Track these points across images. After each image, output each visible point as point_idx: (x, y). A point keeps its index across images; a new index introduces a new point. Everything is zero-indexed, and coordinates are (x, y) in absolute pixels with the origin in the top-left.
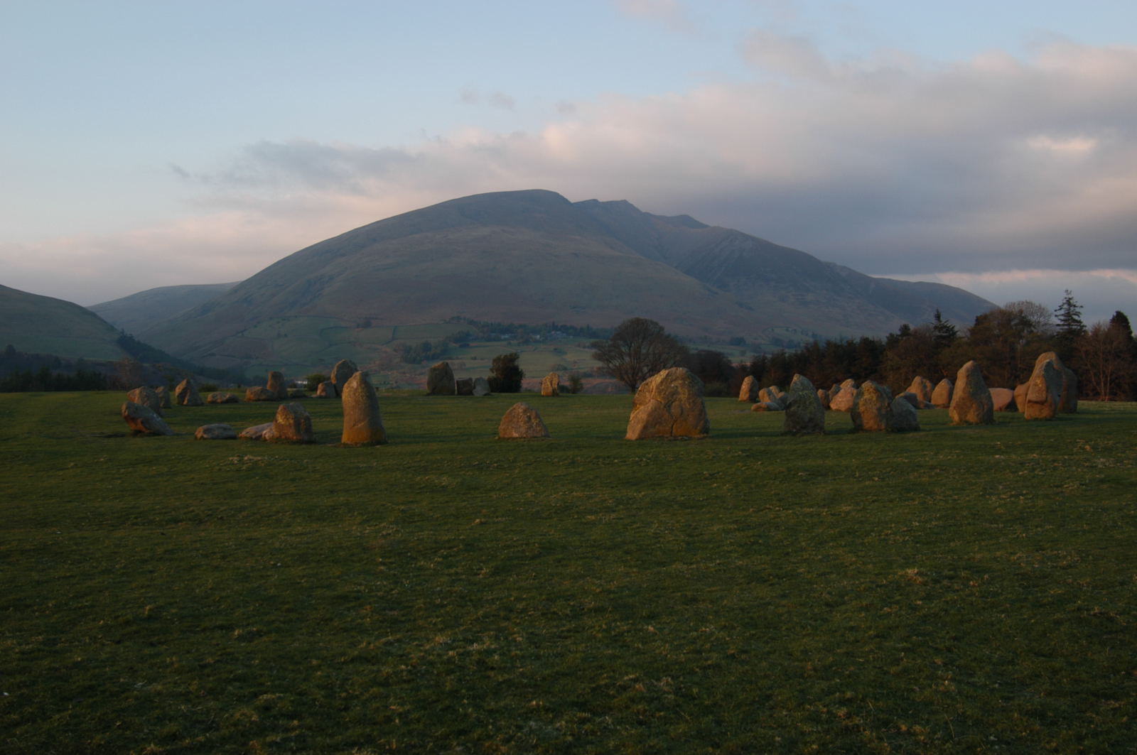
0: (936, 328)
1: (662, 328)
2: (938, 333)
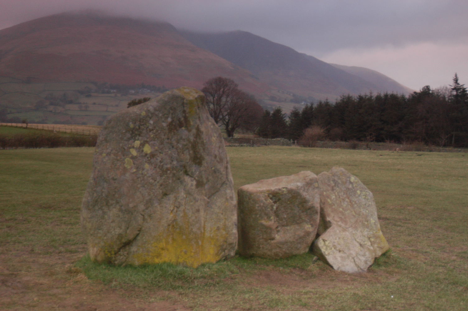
0: (453, 89)
1: (236, 85)
2: (454, 93)
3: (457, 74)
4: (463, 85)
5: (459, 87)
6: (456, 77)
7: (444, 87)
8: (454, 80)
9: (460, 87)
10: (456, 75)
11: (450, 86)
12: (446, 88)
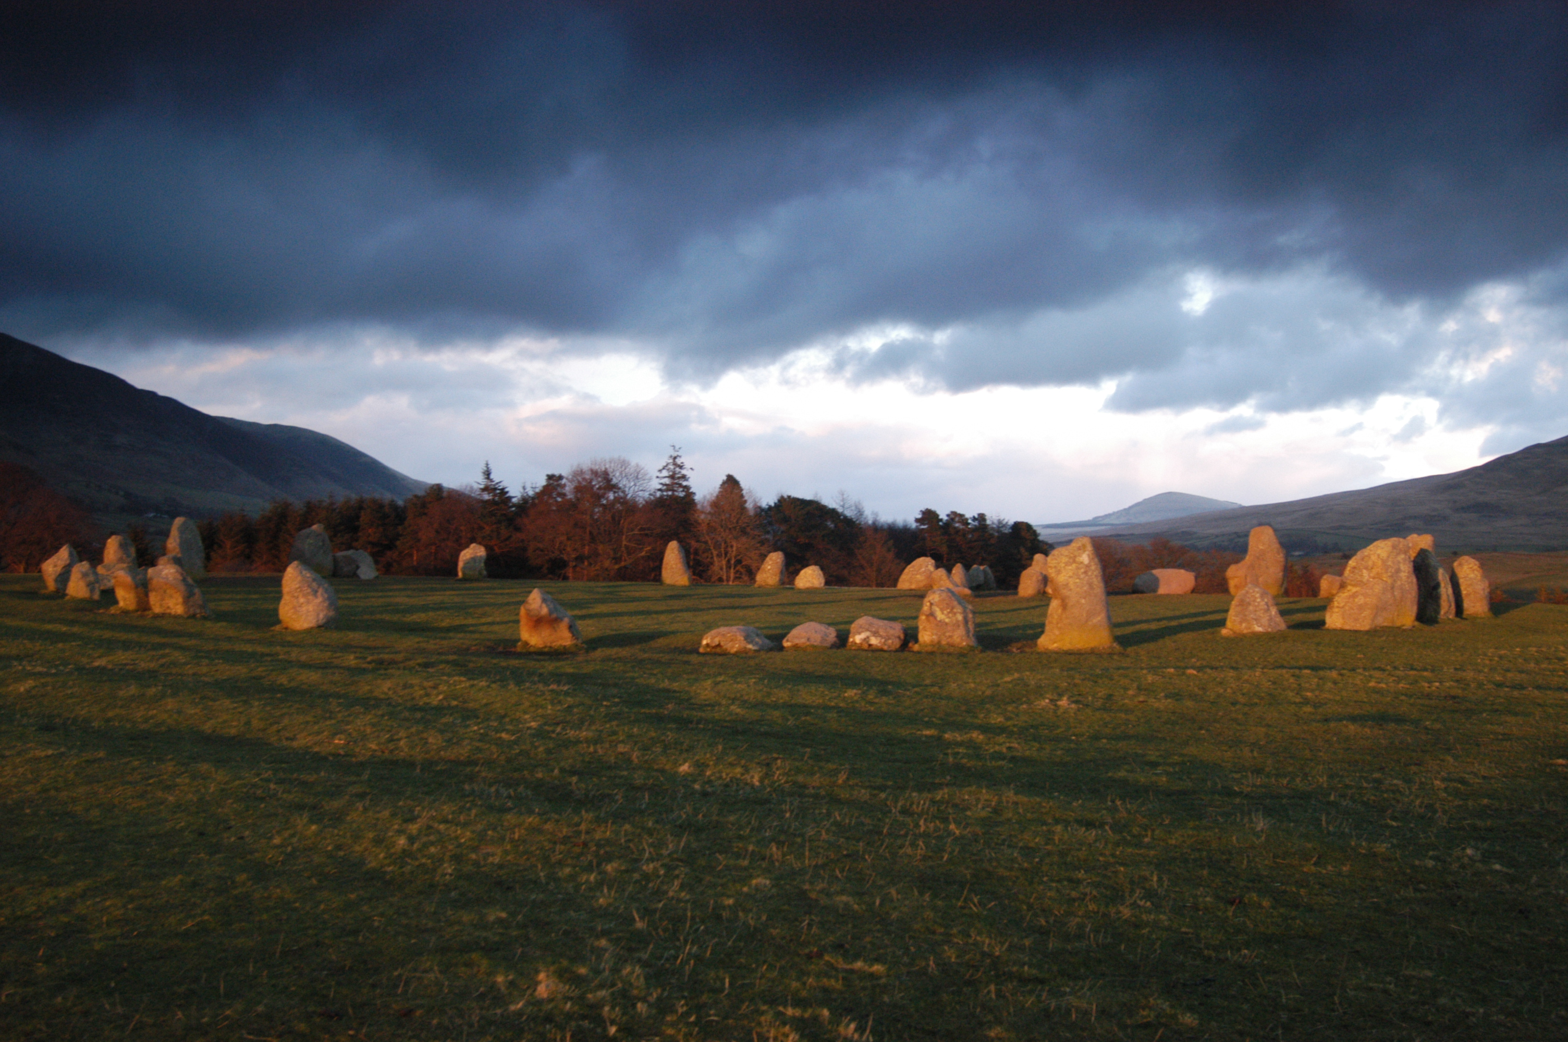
0: (484, 490)
2: (486, 496)
3: (489, 463)
4: (500, 482)
5: (492, 487)
6: (488, 468)
7: (467, 486)
8: (484, 473)
9: (494, 485)
10: (487, 464)
11: (478, 483)
12: (472, 487)
